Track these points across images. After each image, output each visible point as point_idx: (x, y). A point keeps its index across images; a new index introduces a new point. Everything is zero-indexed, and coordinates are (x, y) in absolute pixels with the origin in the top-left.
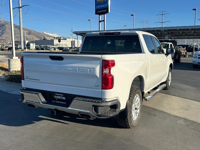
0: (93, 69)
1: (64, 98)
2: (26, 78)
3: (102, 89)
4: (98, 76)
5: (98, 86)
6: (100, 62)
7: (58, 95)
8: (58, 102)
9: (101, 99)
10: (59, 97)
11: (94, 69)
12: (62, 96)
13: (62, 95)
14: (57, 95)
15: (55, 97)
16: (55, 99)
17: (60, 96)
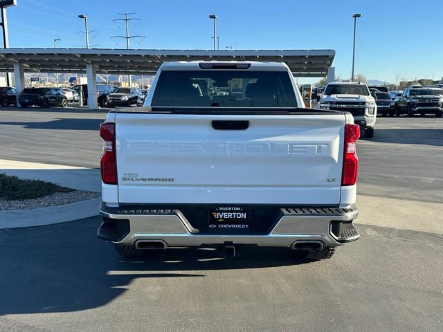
0: (327, 144)
1: (243, 216)
2: (124, 179)
3: (342, 185)
4: (336, 159)
5: (334, 180)
6: (340, 130)
7: (225, 211)
8: (225, 226)
9: (337, 206)
10: (230, 215)
11: (329, 144)
12: (237, 212)
13: (239, 209)
14: (221, 212)
15: (217, 215)
16: (216, 221)
17: (232, 211)
